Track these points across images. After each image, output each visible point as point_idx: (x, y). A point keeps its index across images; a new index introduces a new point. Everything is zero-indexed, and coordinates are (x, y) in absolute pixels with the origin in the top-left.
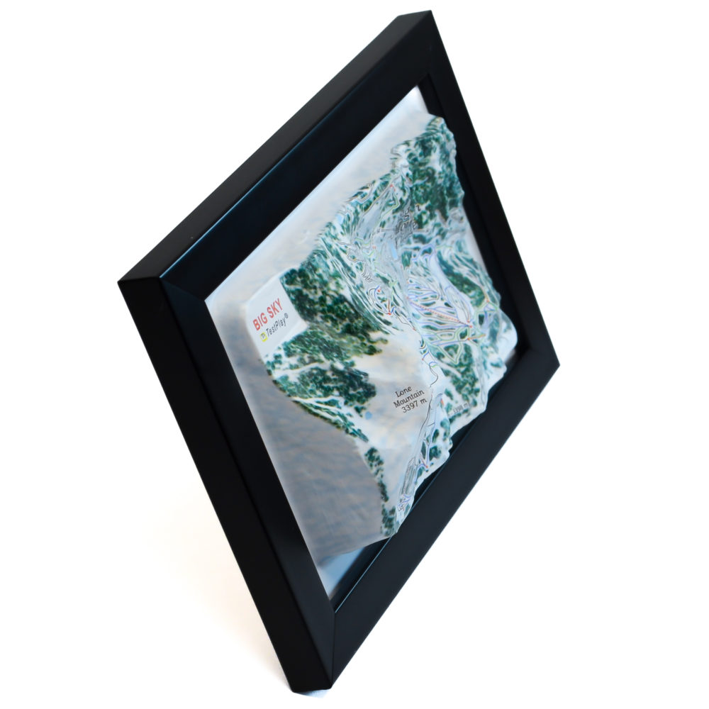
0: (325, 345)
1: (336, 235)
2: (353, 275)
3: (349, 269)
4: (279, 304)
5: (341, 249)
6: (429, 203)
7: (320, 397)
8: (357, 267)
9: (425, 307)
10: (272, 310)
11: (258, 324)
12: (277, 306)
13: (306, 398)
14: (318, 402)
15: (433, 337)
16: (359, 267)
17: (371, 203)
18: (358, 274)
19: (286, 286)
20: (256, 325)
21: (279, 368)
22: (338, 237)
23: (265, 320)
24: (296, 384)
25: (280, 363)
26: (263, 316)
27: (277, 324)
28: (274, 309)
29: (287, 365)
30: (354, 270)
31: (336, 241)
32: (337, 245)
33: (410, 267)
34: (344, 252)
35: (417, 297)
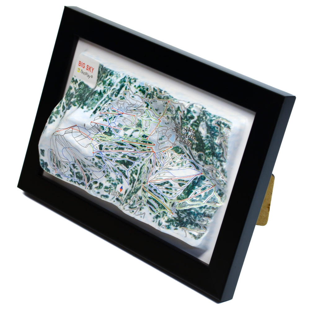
0: (83, 95)
1: (132, 83)
2: (116, 96)
3: (118, 93)
4: (93, 70)
5: (126, 87)
6: (197, 142)
7: (66, 103)
8: (121, 97)
9: (155, 164)
10: (89, 68)
11: (80, 64)
12: (91, 69)
13: (65, 98)
14: (64, 103)
15: (145, 173)
16: (122, 98)
17: (161, 98)
18: (118, 98)
19: (100, 69)
20: (79, 63)
21: (74, 84)
22: (132, 84)
23: (84, 67)
24: (70, 93)
25: (75, 83)
26: (84, 65)
27: (86, 74)
28: (90, 69)
29: (75, 86)
30: (119, 95)
31: (129, 84)
32: (127, 85)
33: (176, 154)
34: (126, 89)
35: (159, 158)
